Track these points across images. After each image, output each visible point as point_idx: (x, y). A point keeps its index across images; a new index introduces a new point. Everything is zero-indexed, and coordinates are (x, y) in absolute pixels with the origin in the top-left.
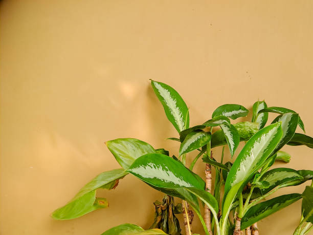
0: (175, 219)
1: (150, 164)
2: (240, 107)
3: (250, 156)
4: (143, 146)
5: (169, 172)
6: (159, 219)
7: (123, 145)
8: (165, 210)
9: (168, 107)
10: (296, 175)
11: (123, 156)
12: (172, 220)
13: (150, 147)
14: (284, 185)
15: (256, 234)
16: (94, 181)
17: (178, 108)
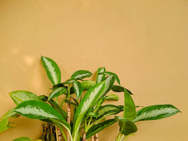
0: (54, 133)
1: (28, 106)
2: (88, 72)
3: (89, 99)
4: (30, 95)
5: (40, 110)
6: (45, 134)
7: (18, 94)
8: (48, 129)
9: (49, 72)
10: (115, 108)
11: (18, 101)
12: (52, 134)
13: (34, 95)
14: (109, 114)
15: (97, 140)
16: (7, 113)
17: (55, 72)
